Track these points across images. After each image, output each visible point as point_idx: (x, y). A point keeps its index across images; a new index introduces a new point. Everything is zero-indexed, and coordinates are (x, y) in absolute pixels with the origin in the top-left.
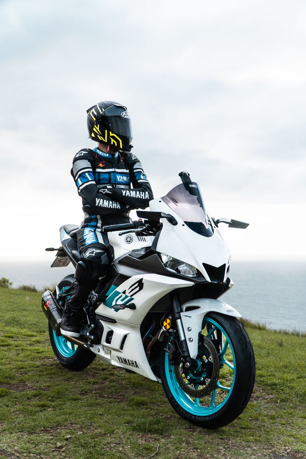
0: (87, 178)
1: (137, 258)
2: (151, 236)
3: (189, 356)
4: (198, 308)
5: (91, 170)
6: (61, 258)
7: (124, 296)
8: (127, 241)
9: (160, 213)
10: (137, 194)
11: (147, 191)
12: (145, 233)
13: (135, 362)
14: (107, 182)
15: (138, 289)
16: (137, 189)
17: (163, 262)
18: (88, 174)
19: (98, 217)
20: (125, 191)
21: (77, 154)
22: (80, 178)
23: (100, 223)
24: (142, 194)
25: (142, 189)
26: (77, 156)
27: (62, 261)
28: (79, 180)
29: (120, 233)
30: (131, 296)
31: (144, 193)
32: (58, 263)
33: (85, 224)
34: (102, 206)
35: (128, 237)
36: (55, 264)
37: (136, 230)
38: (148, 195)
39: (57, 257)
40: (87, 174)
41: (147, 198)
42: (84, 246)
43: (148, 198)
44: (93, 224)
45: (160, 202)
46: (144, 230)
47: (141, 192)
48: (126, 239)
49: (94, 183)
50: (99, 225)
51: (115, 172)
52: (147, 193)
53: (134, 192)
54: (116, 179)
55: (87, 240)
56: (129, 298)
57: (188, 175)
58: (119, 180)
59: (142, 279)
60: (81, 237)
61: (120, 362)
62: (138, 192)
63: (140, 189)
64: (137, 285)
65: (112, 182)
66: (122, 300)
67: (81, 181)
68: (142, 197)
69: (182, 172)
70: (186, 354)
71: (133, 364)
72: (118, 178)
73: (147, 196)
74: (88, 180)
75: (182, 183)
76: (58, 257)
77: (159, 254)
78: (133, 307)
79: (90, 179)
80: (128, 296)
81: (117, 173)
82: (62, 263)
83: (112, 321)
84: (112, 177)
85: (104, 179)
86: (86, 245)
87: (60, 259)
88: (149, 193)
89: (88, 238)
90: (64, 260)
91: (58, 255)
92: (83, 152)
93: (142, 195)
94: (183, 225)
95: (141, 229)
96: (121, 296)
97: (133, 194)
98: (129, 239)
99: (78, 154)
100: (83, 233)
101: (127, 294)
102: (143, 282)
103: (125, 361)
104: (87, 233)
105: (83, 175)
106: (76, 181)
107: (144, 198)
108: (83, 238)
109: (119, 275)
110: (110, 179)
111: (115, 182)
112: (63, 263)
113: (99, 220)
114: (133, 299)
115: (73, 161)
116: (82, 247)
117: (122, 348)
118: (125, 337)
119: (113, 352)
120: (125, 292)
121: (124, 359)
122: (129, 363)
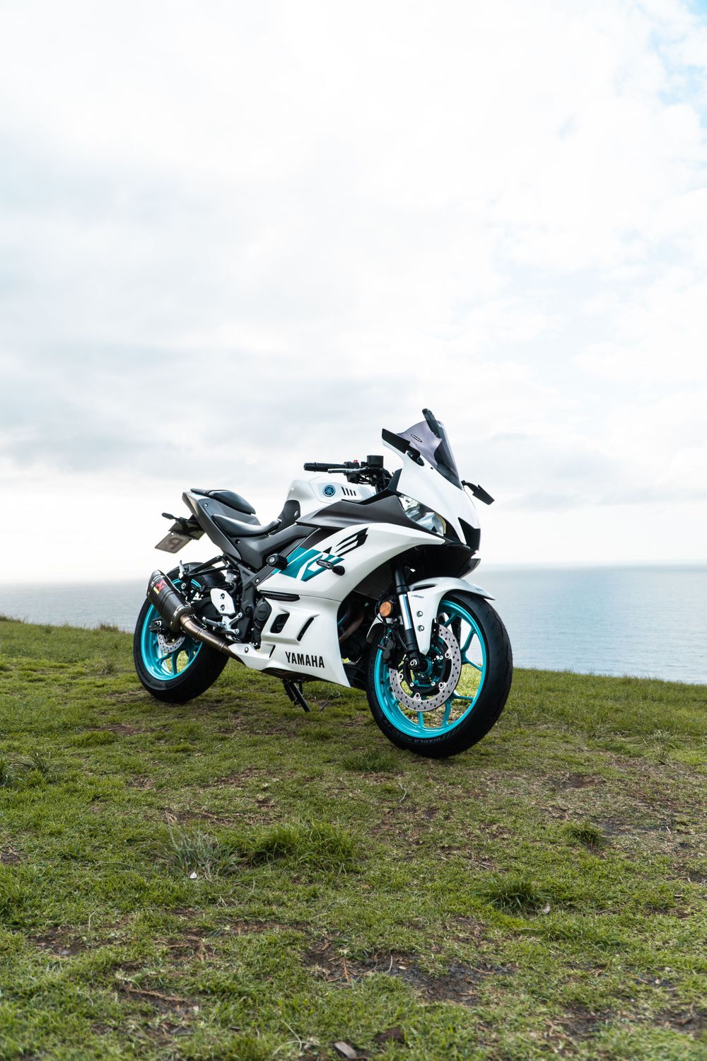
7: (326, 556)
13: (321, 658)
15: (355, 544)
30: (339, 556)
56: (336, 558)
59: (366, 530)
61: (289, 662)
64: (355, 538)
71: (316, 661)
77: (399, 496)
78: (340, 571)
80: (334, 556)
83: (293, 598)
94: (432, 468)
96: (320, 557)
101: (332, 553)
102: (366, 534)
103: (301, 658)
109: (318, 528)
114: (342, 560)
117: (299, 638)
118: (311, 620)
119: (278, 646)
120: (328, 551)
121: (298, 655)
122: (308, 662)
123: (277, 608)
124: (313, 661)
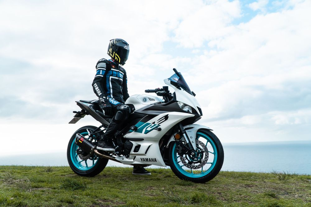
3: (193, 149)
4: (192, 128)
7: (153, 125)
8: (144, 101)
13: (155, 159)
14: (116, 76)
23: (112, 96)
26: (100, 61)
30: (158, 124)
51: (119, 72)
59: (168, 115)
61: (142, 161)
64: (164, 118)
65: (118, 76)
66: (151, 127)
70: (191, 149)
71: (153, 160)
72: (120, 75)
78: (160, 129)
80: (156, 125)
83: (141, 140)
84: (118, 74)
85: (115, 74)
94: (184, 90)
96: (151, 125)
103: (147, 160)
109: (148, 115)
110: (117, 75)
114: (160, 125)
117: (146, 153)
118: (149, 146)
119: (137, 157)
120: (154, 123)
121: (146, 159)
122: (150, 161)
123: (135, 144)
124: (152, 160)
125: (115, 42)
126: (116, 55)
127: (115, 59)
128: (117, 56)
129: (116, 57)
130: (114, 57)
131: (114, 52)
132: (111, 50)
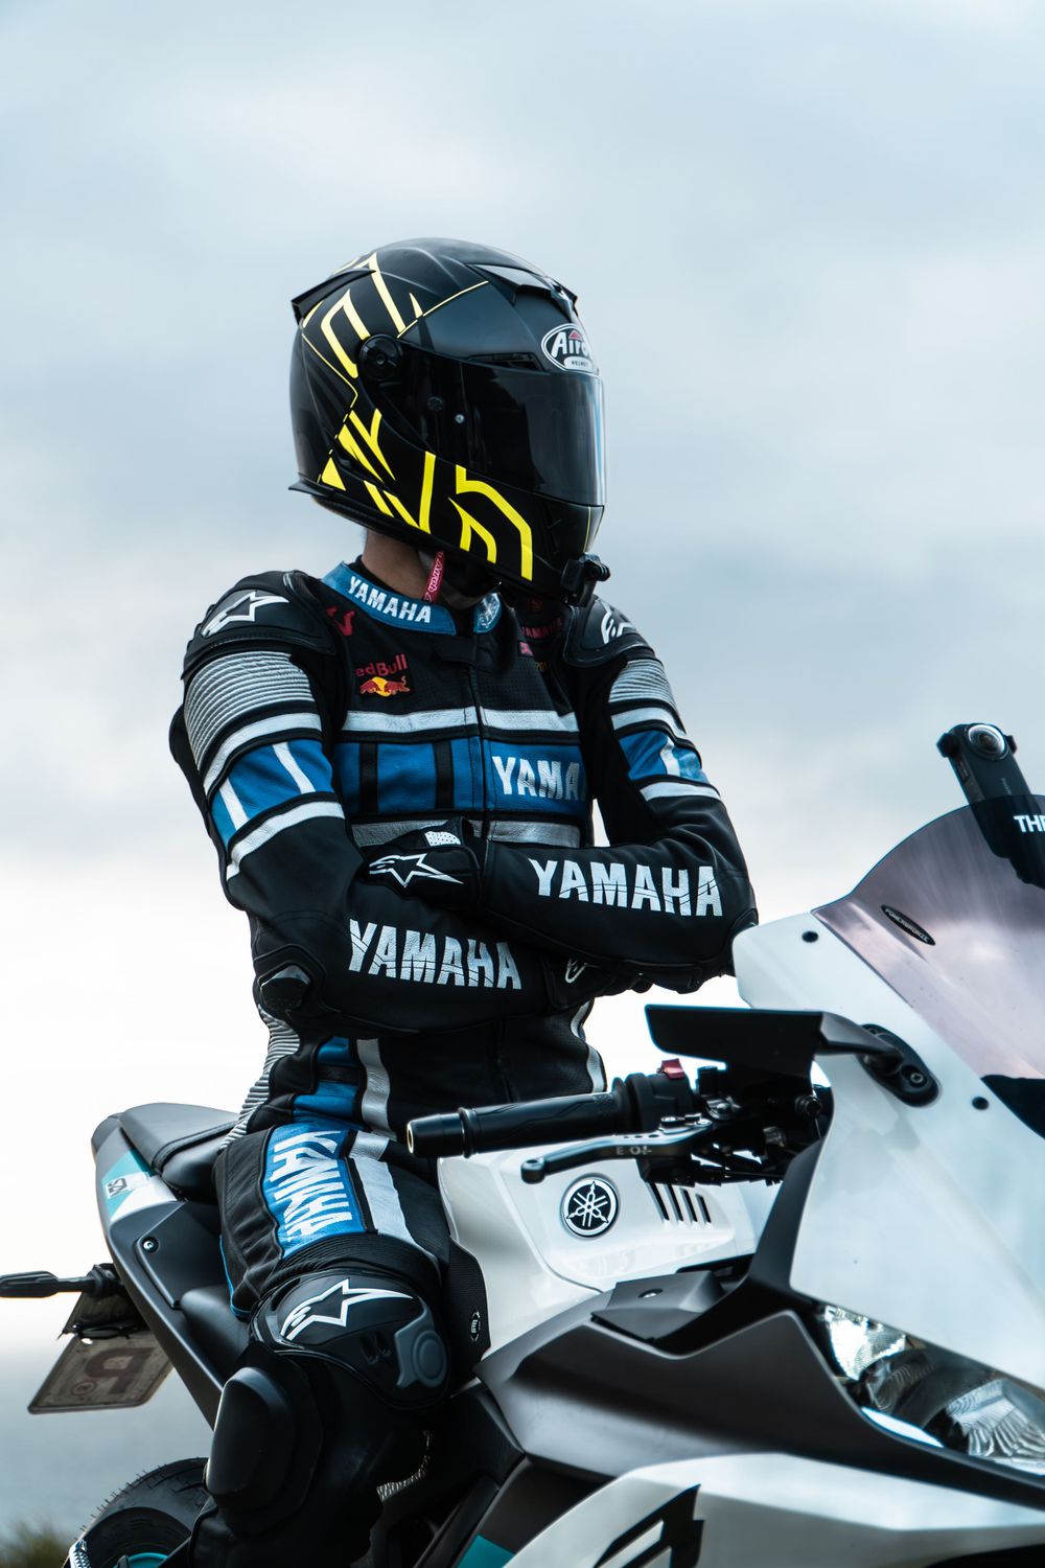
0: (287, 782)
1: (650, 1341)
2: (752, 1179)
5: (310, 721)
6: (104, 1346)
8: (577, 1221)
9: (815, 1018)
10: (639, 882)
11: (707, 859)
12: (704, 1162)
14: (425, 801)
16: (639, 848)
17: (838, 1370)
18: (294, 752)
19: (368, 1049)
20: (552, 865)
21: (212, 611)
22: (238, 781)
23: (378, 1095)
24: (675, 883)
25: (670, 847)
26: (214, 626)
27: (109, 1365)
28: (228, 793)
29: (529, 1166)
31: (683, 875)
32: (81, 1378)
33: (271, 1099)
34: (391, 973)
35: (585, 1190)
36: (55, 1389)
37: (645, 1139)
38: (715, 891)
39: (71, 1336)
40: (282, 751)
41: (710, 908)
42: (272, 1256)
43: (718, 911)
44: (327, 1097)
45: (810, 937)
46: (698, 1143)
47: (667, 872)
48: (573, 1207)
49: (333, 810)
50: (374, 1108)
51: (479, 731)
52: (706, 874)
53: (618, 870)
54: (486, 782)
55: (288, 1214)
57: (1002, 744)
58: (508, 789)
59: (690, 1495)
60: (250, 1191)
62: (643, 873)
63: (661, 848)
64: (654, 1534)
65: (461, 803)
67: (245, 800)
68: (676, 901)
69: (961, 730)
72: (505, 777)
73: (710, 899)
74: (291, 794)
75: (961, 801)
76: (81, 1336)
77: (810, 1310)
79: (306, 786)
81: (490, 740)
82: (106, 1384)
84: (461, 769)
85: (403, 782)
86: (288, 1252)
87: (93, 1353)
88: (720, 875)
89: (297, 1199)
90: (123, 1362)
91: (79, 1324)
92: (252, 595)
93: (677, 892)
94: (980, 1104)
95: (681, 1134)
97: (609, 883)
98: (589, 1207)
99: (223, 614)
100: (262, 1168)
102: (697, 1516)
104: (293, 1164)
105: (258, 758)
106: (208, 804)
107: (685, 910)
108: (261, 1199)
109: (525, 1463)
110: (444, 783)
111: (479, 805)
112: (113, 1380)
113: (370, 1071)
115: (187, 660)
116: (256, 1269)
125: (407, 315)
126: (463, 484)
127: (465, 543)
128: (477, 504)
129: (469, 523)
130: (446, 523)
131: (430, 459)
132: (372, 440)
